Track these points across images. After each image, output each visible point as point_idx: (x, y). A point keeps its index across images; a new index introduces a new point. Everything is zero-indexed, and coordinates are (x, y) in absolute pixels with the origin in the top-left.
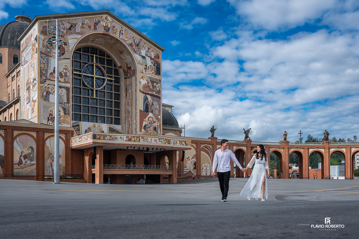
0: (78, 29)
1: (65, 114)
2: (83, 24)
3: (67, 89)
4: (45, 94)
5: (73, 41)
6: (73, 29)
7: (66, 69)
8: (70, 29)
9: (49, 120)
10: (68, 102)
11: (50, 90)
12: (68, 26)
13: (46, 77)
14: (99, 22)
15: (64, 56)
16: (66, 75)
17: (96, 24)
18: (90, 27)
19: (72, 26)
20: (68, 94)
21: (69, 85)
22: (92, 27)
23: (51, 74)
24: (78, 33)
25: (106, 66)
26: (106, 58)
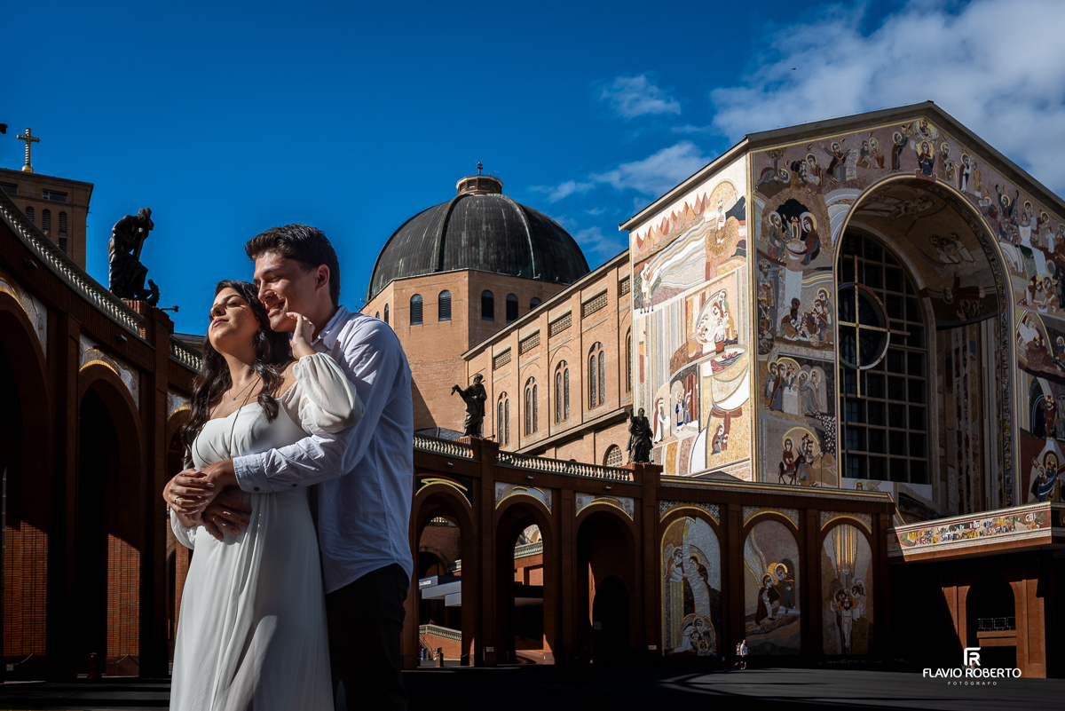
0: (852, 172)
1: (824, 450)
2: (863, 153)
3: (828, 368)
4: (771, 386)
5: (838, 211)
6: (837, 171)
7: (823, 304)
8: (830, 171)
9: (782, 472)
10: (831, 413)
11: (783, 374)
12: (825, 162)
13: (773, 332)
14: (905, 141)
15: (818, 262)
16: (824, 325)
17: (898, 149)
18: (881, 161)
19: (834, 163)
20: (830, 385)
21: (833, 356)
22: (888, 162)
23: (786, 320)
24: (852, 184)
25: (884, 291)
26: (884, 264)
